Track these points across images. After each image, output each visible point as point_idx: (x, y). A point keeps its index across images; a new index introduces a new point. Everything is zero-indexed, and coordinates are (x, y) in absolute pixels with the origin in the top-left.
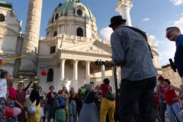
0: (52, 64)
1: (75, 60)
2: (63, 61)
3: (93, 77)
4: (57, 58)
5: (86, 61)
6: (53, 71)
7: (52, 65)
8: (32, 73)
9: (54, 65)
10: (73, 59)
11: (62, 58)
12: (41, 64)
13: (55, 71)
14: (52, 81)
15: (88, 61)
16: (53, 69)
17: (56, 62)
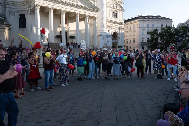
0: (24, 9)
1: (51, 8)
2: (38, 7)
3: (67, 26)
4: (29, 2)
5: (62, 10)
6: (26, 17)
7: (23, 11)
8: (2, 18)
9: (26, 10)
10: (48, 7)
11: (37, 5)
12: (9, 8)
13: (28, 17)
14: (26, 28)
15: (63, 10)
16: (24, 15)
17: (29, 7)
